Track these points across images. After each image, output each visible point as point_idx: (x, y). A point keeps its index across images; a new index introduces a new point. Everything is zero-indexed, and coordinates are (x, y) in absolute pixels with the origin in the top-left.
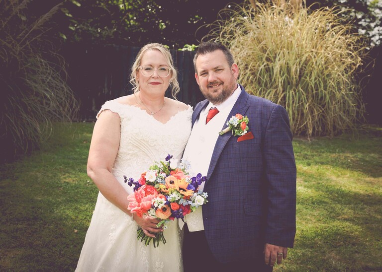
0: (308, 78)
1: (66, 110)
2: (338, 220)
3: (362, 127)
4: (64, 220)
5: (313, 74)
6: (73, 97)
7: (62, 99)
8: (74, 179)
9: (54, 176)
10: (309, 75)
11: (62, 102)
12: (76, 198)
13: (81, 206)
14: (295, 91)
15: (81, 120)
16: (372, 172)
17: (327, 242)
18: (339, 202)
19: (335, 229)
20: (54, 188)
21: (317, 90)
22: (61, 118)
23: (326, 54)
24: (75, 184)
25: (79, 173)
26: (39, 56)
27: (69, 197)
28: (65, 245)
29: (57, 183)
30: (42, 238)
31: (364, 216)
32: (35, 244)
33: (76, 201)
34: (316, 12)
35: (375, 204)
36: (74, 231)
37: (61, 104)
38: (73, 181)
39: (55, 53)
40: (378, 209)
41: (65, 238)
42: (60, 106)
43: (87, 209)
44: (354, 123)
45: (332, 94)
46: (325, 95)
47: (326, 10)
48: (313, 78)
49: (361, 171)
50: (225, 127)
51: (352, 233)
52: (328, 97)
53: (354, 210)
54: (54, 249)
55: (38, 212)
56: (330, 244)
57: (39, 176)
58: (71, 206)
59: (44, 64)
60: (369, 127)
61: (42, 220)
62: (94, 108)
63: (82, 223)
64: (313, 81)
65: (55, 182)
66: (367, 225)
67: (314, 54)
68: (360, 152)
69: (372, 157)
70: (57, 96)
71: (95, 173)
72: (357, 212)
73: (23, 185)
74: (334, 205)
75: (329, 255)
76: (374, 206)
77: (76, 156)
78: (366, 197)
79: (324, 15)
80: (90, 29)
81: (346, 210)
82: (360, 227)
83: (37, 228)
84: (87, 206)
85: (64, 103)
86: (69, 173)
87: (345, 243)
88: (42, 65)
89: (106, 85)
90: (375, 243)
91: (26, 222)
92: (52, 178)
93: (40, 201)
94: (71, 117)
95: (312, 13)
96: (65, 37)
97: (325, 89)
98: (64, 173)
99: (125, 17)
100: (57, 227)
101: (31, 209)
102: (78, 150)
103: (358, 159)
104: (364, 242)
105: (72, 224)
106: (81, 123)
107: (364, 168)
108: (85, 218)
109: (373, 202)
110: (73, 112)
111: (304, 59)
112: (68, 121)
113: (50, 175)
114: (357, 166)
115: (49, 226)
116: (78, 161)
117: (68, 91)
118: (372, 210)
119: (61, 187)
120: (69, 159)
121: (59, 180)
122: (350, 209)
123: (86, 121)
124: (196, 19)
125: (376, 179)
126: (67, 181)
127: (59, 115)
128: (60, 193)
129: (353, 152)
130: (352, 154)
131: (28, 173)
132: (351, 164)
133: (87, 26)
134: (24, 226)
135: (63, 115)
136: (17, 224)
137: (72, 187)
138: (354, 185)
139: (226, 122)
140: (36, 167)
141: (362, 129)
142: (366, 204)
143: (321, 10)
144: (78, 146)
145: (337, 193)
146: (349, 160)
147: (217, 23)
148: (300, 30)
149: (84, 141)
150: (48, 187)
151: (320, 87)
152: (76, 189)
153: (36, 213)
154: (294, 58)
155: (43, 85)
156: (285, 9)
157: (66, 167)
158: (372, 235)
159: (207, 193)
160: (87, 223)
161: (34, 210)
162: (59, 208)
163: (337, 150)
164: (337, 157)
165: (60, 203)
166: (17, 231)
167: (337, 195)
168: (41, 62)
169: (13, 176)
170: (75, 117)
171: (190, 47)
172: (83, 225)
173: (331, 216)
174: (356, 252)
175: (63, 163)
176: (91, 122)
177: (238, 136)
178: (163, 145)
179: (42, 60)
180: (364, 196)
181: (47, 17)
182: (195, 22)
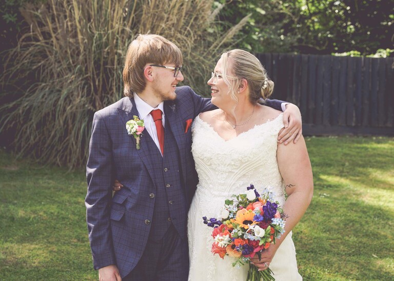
80: (272, 36)
96: (249, 47)
124: (391, 20)
133: (269, 34)
171: (384, 51)
181: (237, 29)
182: (390, 23)
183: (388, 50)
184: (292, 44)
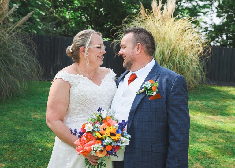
0: (175, 58)
1: (35, 73)
2: (198, 142)
3: (203, 86)
4: (33, 142)
5: (177, 56)
6: (40, 66)
7: (33, 67)
8: (40, 116)
9: (28, 114)
10: (175, 56)
11: (33, 69)
12: (41, 128)
13: (44, 133)
14: (167, 65)
15: (44, 80)
16: (212, 113)
17: (193, 157)
18: (197, 131)
19: (197, 148)
20: (27, 121)
21: (179, 65)
22: (32, 78)
23: (185, 45)
24: (40, 119)
25: (43, 112)
26: (20, 42)
27: (37, 127)
28: (33, 160)
29: (29, 118)
30: (19, 155)
31: (212, 140)
32: (14, 159)
33: (41, 130)
34: (179, 21)
35: (218, 132)
36: (39, 150)
37: (32, 70)
38: (39, 117)
39: (29, 40)
40: (220, 135)
41: (34, 154)
42: (32, 72)
43: (47, 135)
44: (199, 84)
45: (188, 67)
46: (184, 68)
47: (185, 20)
48: (177, 58)
49: (207, 112)
50: (141, 88)
51: (207, 151)
52: (185, 69)
53: (207, 136)
54: (26, 162)
55: (17, 137)
56: (195, 158)
57: (18, 114)
58: (38, 133)
59: (22, 46)
60: (207, 86)
61: (19, 142)
62: (51, 73)
63: (44, 145)
64: (178, 59)
65: (28, 117)
66: (215, 145)
67: (178, 44)
68: (204, 100)
69: (212, 104)
70: (30, 65)
71: (51, 124)
72: (208, 137)
73: (8, 120)
74: (194, 133)
75: (196, 165)
76: (218, 134)
77: (41, 101)
78: (212, 128)
79: (183, 22)
80: (50, 28)
81: (202, 136)
82: (211, 147)
83: (15, 148)
84: (47, 133)
85: (34, 69)
86: (36, 112)
87: (204, 157)
88: (21, 47)
89: (59, 60)
90: (221, 157)
91: (9, 144)
92: (26, 115)
93: (18, 130)
94: (38, 78)
95: (176, 21)
96: (35, 32)
97: (184, 64)
98: (33, 112)
99: (70, 22)
100: (28, 147)
101: (12, 135)
102: (42, 97)
103: (204, 105)
104: (215, 156)
105: (38, 145)
106: (44, 81)
107: (208, 110)
108: (46, 141)
109: (216, 131)
110: (39, 75)
111: (172, 47)
112: (37, 80)
113: (25, 113)
114: (204, 109)
115: (23, 146)
116: (42, 104)
117: (37, 63)
118: (217, 136)
119: (32, 121)
120: (37, 103)
121: (31, 116)
122: (204, 135)
123: (47, 81)
124: (109, 25)
125: (215, 117)
126: (35, 117)
127: (31, 76)
128: (31, 125)
129: (200, 101)
130: (200, 102)
131: (11, 112)
132: (200, 108)
133: (48, 27)
134: (8, 147)
135: (34, 77)
136: (3, 145)
137: (38, 121)
138: (204, 120)
139: (142, 85)
140: (16, 108)
141: (203, 87)
142: (212, 132)
143: (182, 20)
144: (42, 95)
145: (195, 125)
146: (199, 105)
147: (122, 26)
148: (170, 30)
149: (46, 92)
150: (24, 121)
151: (181, 63)
152: (41, 122)
153: (15, 138)
154: (166, 46)
155: (22, 59)
156: (161, 19)
157: (35, 108)
158: (219, 152)
159: (130, 135)
160: (47, 144)
161: (14, 136)
162: (30, 135)
163: (192, 100)
164: (192, 104)
165: (31, 131)
166: (3, 150)
167: (195, 127)
168: (21, 45)
169: (2, 114)
170: (40, 78)
171: (106, 39)
172: (45, 146)
173: (194, 140)
174: (212, 163)
175: (33, 106)
176: (50, 81)
177: (150, 96)
178: (100, 101)
179: (22, 44)
180: (210, 127)
181: (25, 19)
182: (108, 26)
183: (108, 39)
184: (60, 33)
